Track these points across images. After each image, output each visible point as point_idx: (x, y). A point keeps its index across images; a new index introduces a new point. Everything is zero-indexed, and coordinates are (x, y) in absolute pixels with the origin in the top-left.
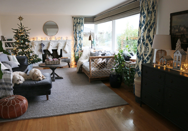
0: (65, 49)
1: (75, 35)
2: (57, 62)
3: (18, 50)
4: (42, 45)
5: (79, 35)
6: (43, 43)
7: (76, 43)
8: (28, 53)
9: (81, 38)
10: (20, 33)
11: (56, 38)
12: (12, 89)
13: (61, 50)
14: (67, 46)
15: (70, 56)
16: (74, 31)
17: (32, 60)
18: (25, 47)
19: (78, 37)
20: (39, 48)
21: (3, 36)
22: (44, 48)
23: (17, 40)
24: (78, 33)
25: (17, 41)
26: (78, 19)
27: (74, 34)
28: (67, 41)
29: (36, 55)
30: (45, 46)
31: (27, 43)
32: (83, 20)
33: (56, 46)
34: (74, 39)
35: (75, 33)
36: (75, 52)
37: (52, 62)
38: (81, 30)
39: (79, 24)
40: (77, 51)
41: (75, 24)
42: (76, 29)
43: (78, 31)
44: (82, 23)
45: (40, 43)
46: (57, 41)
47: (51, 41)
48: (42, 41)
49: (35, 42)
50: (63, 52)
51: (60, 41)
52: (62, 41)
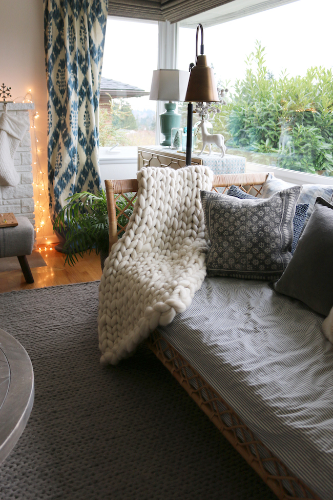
1: (53, 76)
5: (80, 76)
7: (61, 126)
9: (89, 93)
15: (26, 202)
16: (50, 51)
19: (71, 88)
24: (74, 67)
27: (49, 67)
28: (7, 113)
34: (50, 99)
35: (56, 67)
36: (56, 180)
38: (92, 46)
39: (79, 11)
40: (67, 172)
41: (54, 5)
42: (62, 37)
43: (73, 54)
44: (96, 6)
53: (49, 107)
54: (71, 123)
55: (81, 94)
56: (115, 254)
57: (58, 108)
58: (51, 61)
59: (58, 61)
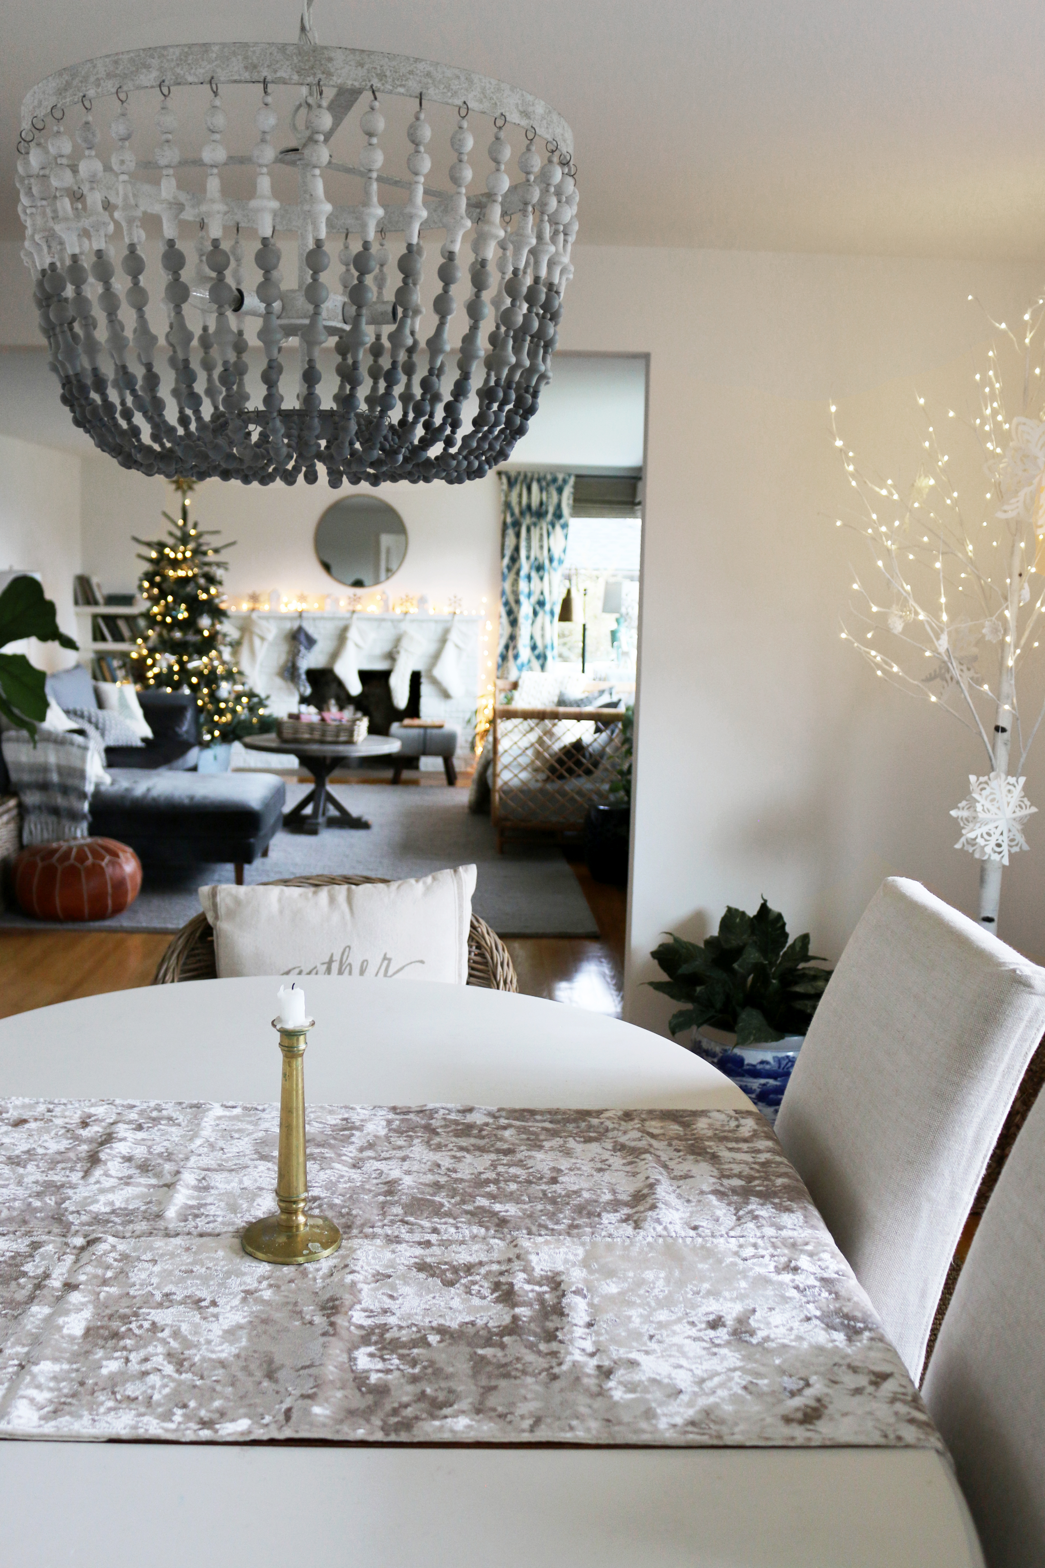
0: (437, 673)
1: (507, 586)
2: (339, 729)
3: (154, 660)
4: (303, 638)
5: (536, 585)
6: (305, 625)
7: (512, 637)
8: (211, 679)
9: (544, 604)
10: (175, 564)
11: (386, 601)
12: (84, 817)
14: (449, 648)
16: (506, 560)
17: (227, 718)
18: (194, 644)
19: (523, 599)
20: (283, 657)
21: (86, 573)
22: (311, 660)
23: (155, 600)
24: (529, 576)
25: (156, 609)
26: (535, 487)
27: (504, 577)
28: (457, 624)
29: (251, 695)
30: (317, 648)
31: (205, 622)
32: (568, 491)
33: (386, 647)
34: (503, 611)
35: (512, 576)
37: (311, 727)
38: (551, 553)
39: (537, 519)
41: (512, 515)
42: (518, 547)
43: (529, 562)
44: (558, 513)
45: (291, 630)
46: (392, 621)
47: (355, 616)
48: (304, 615)
49: (260, 618)
50: (426, 689)
51: (413, 621)
52: (422, 621)
53: (500, 617)
54: (520, 635)
57: (509, 618)
58: (506, 571)
59: (513, 571)
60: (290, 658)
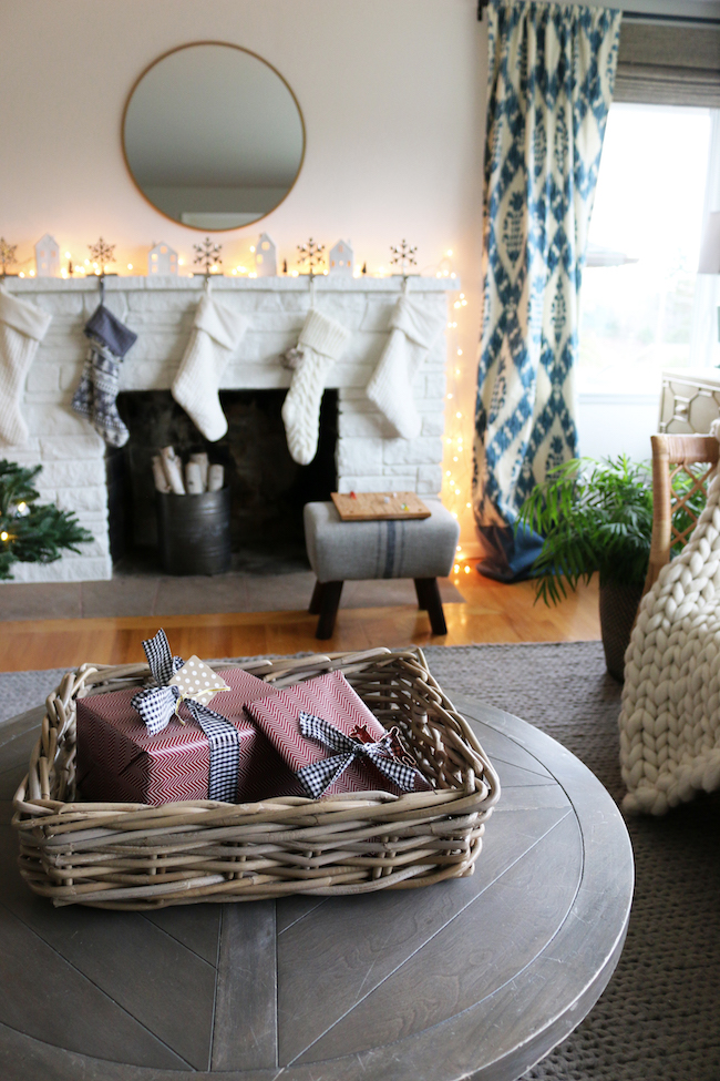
0: (375, 393)
1: (497, 223)
4: (107, 332)
5: (551, 225)
6: (110, 305)
7: (507, 324)
9: (566, 260)
11: (269, 256)
13: (330, 400)
14: (398, 348)
15: (427, 471)
16: (496, 177)
19: (531, 249)
20: (70, 371)
22: (129, 373)
24: (541, 207)
26: (550, 30)
27: (489, 208)
28: (408, 297)
30: (135, 351)
32: (610, 41)
33: (274, 345)
35: (504, 208)
36: (491, 432)
38: (578, 164)
39: (556, 96)
40: (514, 417)
41: (509, 87)
42: (520, 149)
43: (540, 181)
44: (591, 86)
45: (84, 313)
46: (282, 293)
47: (211, 284)
48: (108, 283)
49: (16, 294)
50: (347, 423)
51: (323, 292)
52: (341, 293)
53: (485, 285)
54: (529, 318)
55: (551, 261)
56: (668, 588)
57: (502, 287)
58: (496, 195)
59: (508, 196)
60: (85, 373)
